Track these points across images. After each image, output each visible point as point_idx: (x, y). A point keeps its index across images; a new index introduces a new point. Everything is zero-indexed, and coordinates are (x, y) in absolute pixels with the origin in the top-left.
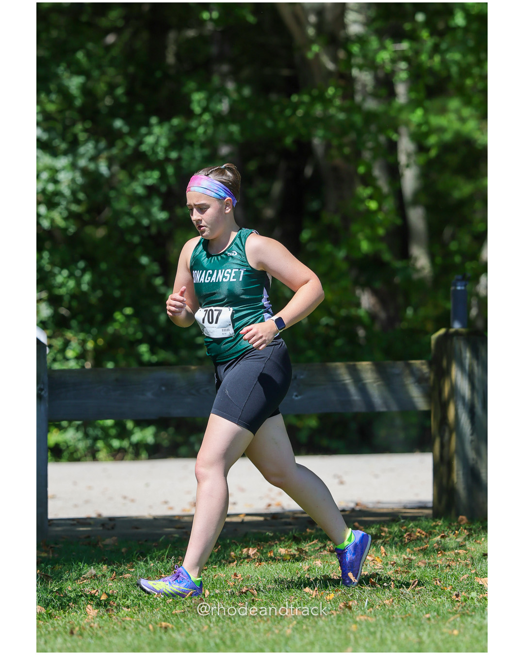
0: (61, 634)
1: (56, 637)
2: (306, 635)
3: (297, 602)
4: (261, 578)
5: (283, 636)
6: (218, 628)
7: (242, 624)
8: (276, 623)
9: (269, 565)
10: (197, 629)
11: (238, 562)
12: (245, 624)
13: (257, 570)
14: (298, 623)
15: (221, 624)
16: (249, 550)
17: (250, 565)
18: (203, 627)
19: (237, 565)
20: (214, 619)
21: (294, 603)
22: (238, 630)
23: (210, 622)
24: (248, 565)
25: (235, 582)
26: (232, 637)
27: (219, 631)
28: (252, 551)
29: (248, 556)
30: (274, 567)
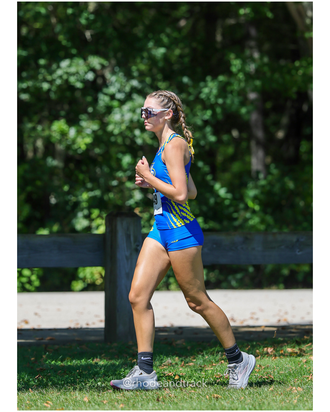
0: (152, 401)
1: (148, 403)
2: (306, 404)
3: (299, 382)
4: (276, 366)
5: (292, 404)
6: (250, 398)
7: (265, 396)
8: (287, 396)
9: (281, 359)
10: (237, 399)
11: (261, 356)
12: (267, 396)
13: (273, 362)
14: (301, 396)
15: (252, 396)
16: (268, 349)
17: (269, 359)
18: (241, 398)
19: (260, 358)
20: (247, 393)
21: (298, 383)
22: (263, 400)
23: (245, 394)
24: (268, 359)
25: (260, 369)
26: (259, 404)
27: (251, 400)
28: (270, 350)
29: (267, 353)
30: (284, 360)
